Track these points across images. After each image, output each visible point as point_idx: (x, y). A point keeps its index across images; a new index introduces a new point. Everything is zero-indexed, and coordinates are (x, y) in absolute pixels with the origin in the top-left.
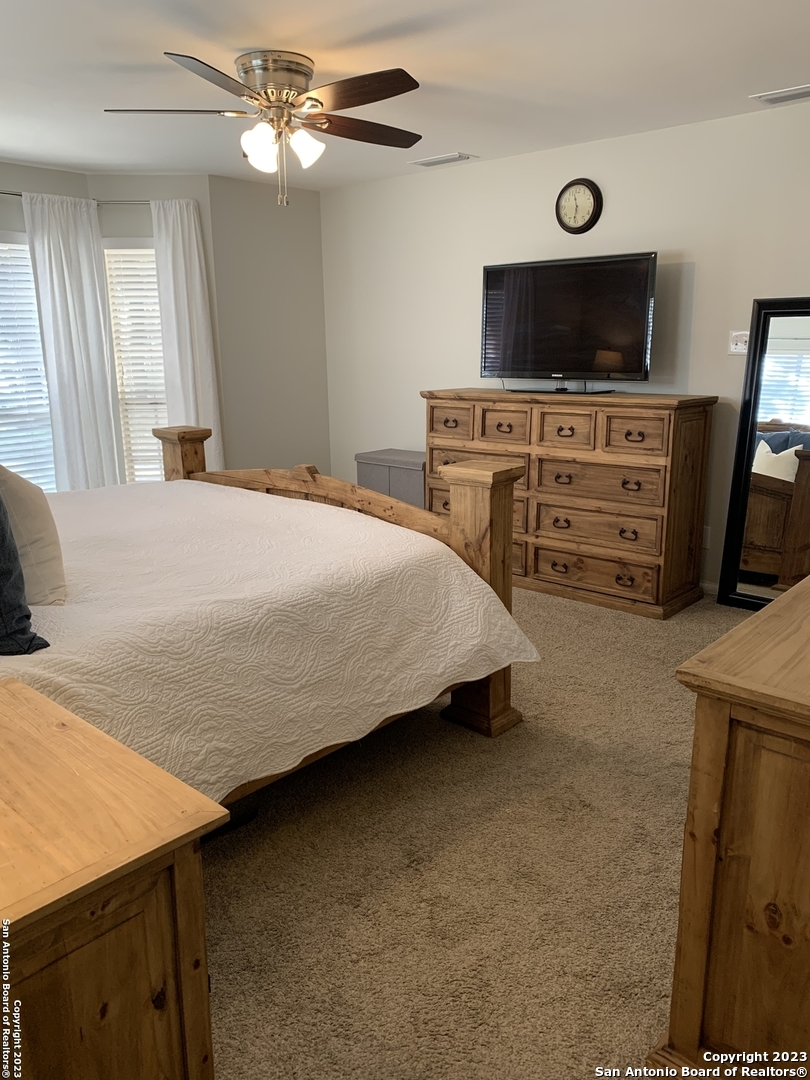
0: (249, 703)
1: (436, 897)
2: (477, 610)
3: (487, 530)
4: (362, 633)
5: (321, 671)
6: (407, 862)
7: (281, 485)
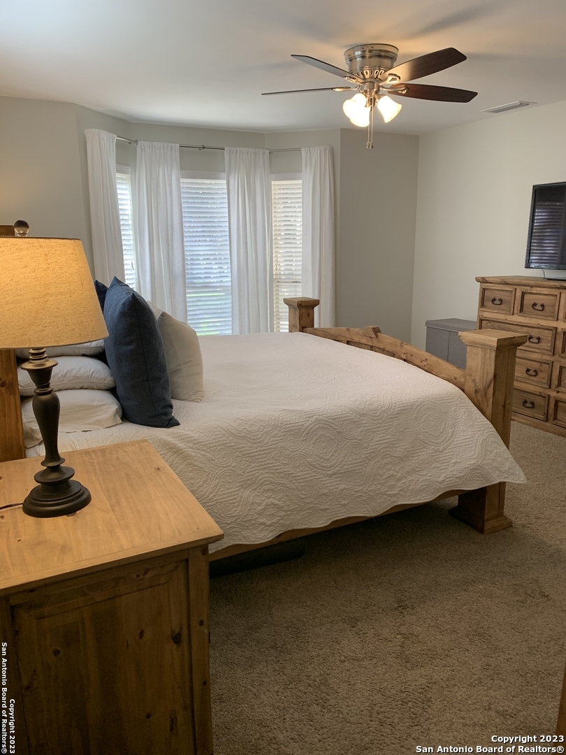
0: (297, 478)
1: (410, 634)
2: (477, 440)
3: (491, 382)
4: (382, 444)
5: (349, 465)
6: (396, 605)
7: (356, 339)
